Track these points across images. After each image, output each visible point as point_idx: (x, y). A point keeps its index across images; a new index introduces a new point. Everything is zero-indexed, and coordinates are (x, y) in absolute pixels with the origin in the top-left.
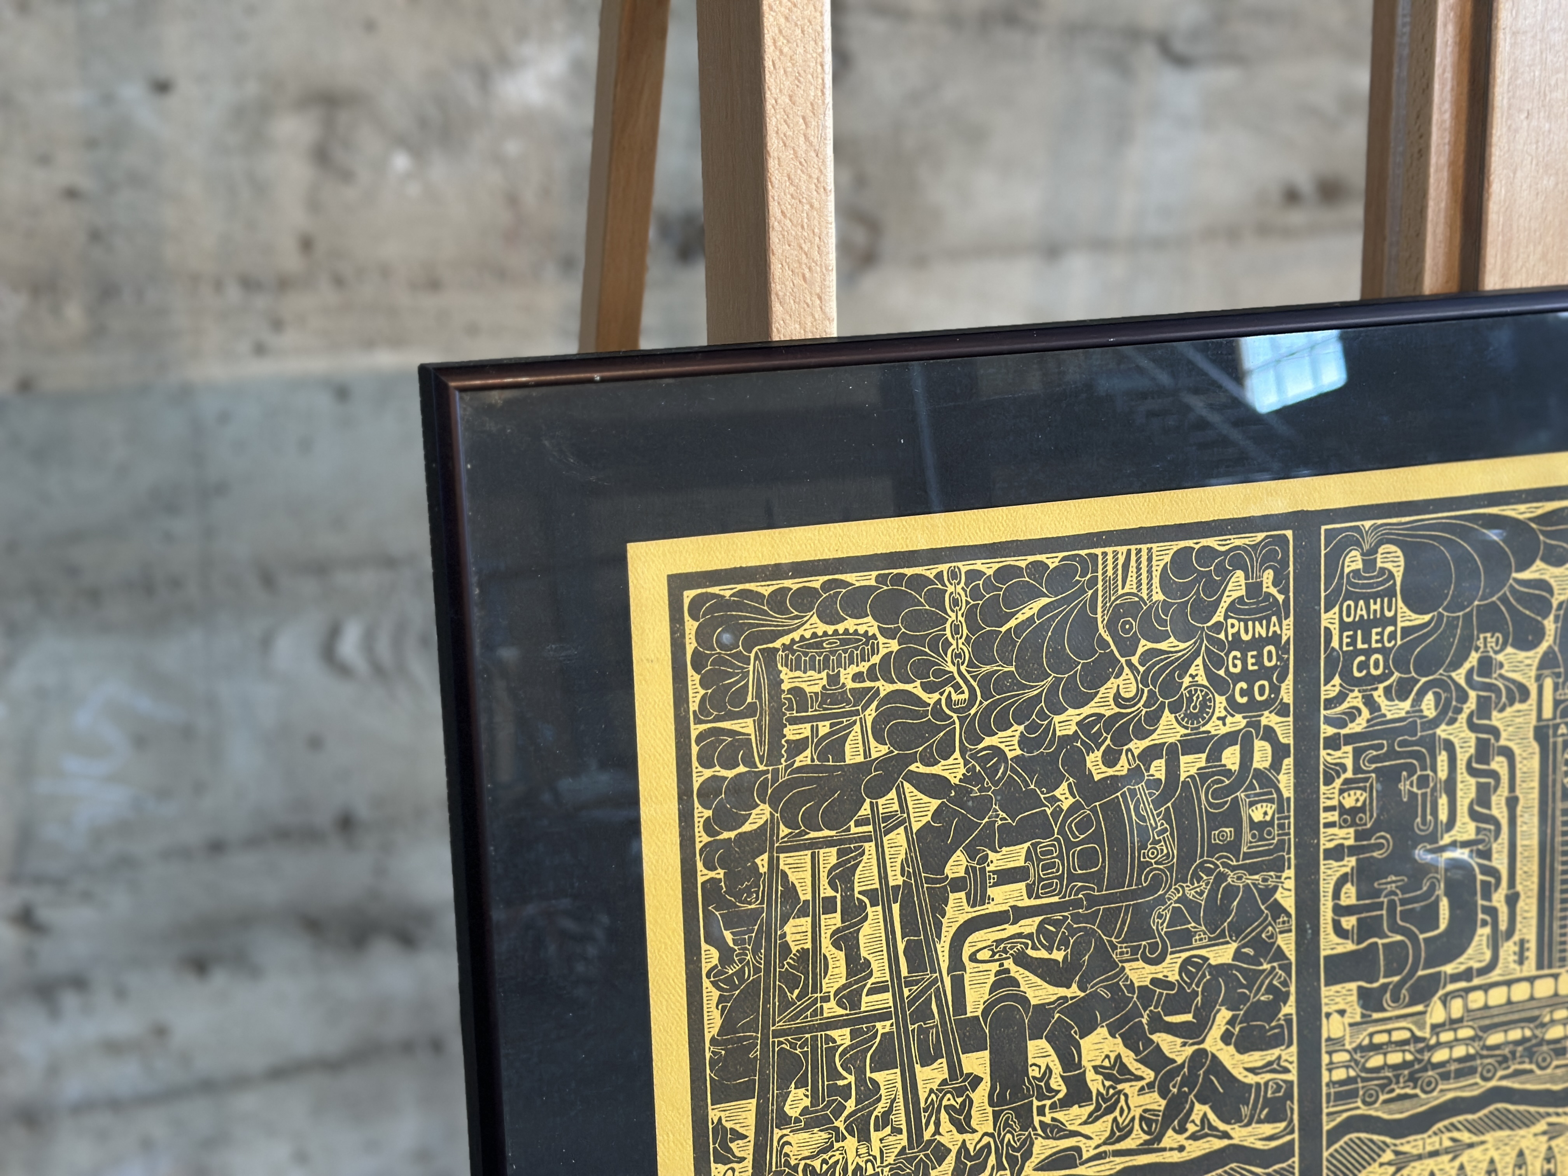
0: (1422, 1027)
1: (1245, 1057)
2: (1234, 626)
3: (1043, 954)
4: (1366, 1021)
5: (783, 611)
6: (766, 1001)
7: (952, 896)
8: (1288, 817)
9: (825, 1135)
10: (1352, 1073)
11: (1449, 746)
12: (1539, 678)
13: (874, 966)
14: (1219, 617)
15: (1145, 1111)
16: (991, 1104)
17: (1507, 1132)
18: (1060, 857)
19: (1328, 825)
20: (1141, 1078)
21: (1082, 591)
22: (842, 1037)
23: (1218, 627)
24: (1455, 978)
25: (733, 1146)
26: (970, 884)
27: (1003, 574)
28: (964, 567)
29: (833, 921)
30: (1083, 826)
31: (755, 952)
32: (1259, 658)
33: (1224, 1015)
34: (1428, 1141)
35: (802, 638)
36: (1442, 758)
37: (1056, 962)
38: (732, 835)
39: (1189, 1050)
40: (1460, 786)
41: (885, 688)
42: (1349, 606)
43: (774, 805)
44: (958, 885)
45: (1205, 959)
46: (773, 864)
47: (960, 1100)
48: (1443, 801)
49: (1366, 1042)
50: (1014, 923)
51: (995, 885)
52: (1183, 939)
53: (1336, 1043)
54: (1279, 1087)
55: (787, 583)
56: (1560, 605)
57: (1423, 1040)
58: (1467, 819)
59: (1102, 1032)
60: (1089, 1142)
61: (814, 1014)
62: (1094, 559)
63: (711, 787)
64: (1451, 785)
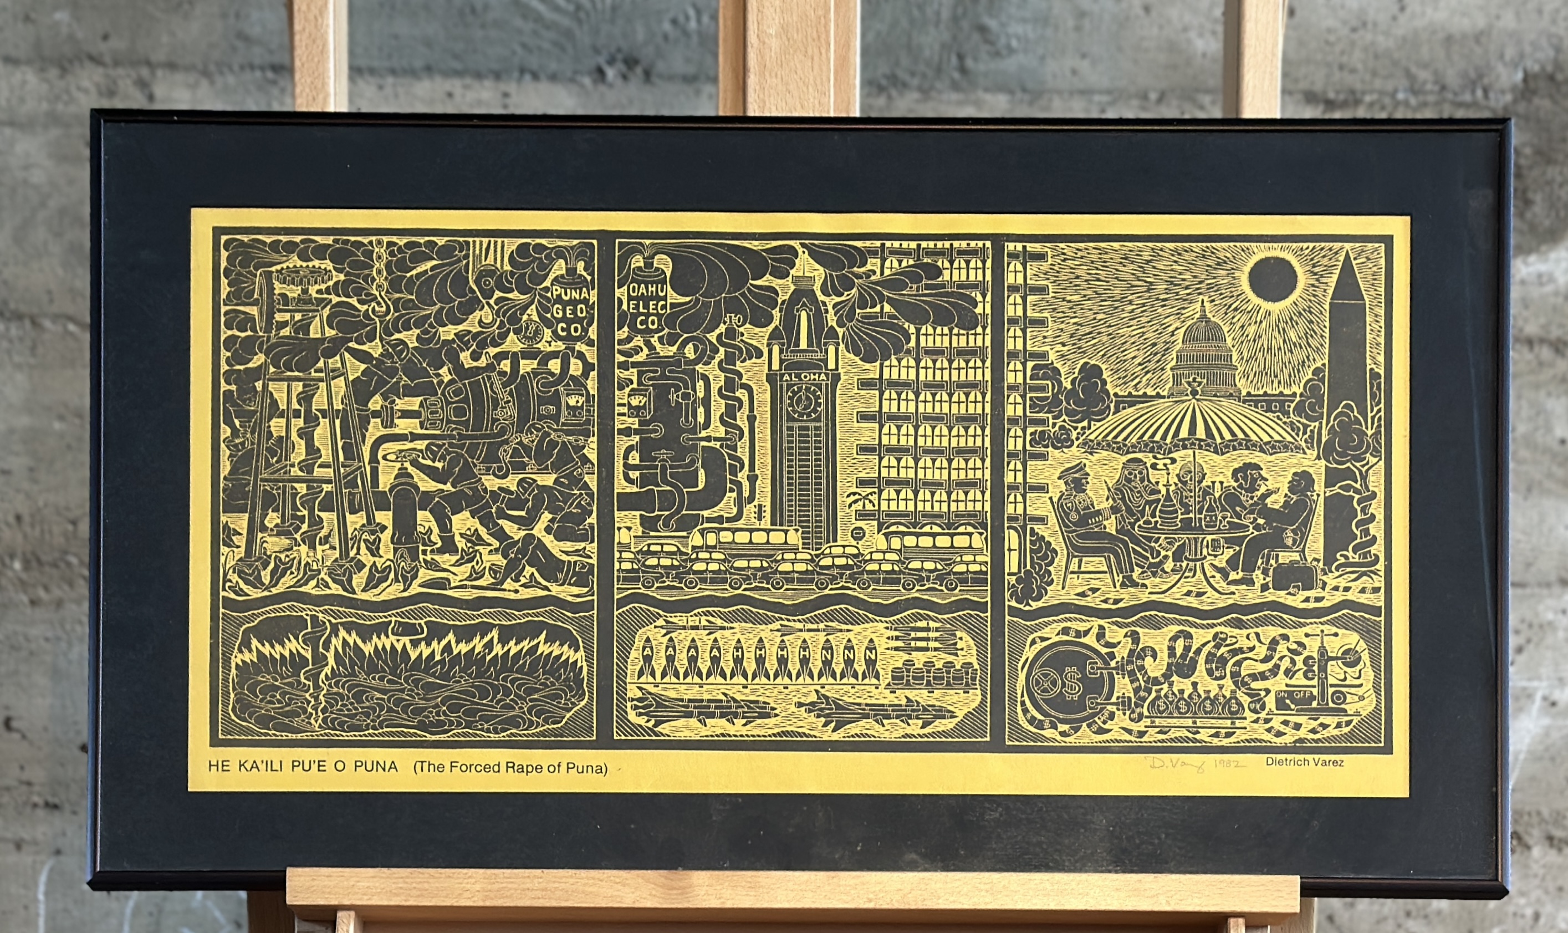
0: (686, 546)
1: (561, 544)
2: (558, 290)
3: (429, 462)
4: (645, 536)
5: (278, 252)
6: (257, 461)
8: (593, 406)
9: (288, 541)
10: (635, 567)
11: (705, 378)
12: (768, 345)
13: (323, 452)
14: (547, 283)
15: (493, 565)
16: (392, 542)
17: (751, 625)
18: (442, 408)
19: (619, 414)
21: (459, 261)
22: (302, 488)
23: (547, 289)
24: (710, 520)
25: (234, 538)
26: (384, 414)
27: (409, 245)
28: (386, 239)
29: (299, 423)
30: (457, 393)
31: (253, 433)
32: (574, 312)
33: (547, 516)
34: (690, 619)
35: (288, 267)
36: (700, 384)
37: (438, 468)
38: (241, 367)
39: (523, 533)
40: (713, 403)
41: (335, 299)
42: (634, 287)
43: (267, 355)
45: (535, 481)
46: (265, 387)
47: (373, 537)
48: (701, 410)
49: (646, 548)
50: (411, 441)
51: (399, 418)
52: (521, 467)
53: (625, 547)
54: (584, 567)
55: (281, 238)
56: (783, 302)
57: (687, 554)
58: (718, 424)
59: (466, 514)
60: (455, 577)
61: (285, 473)
62: (468, 243)
63: (231, 340)
64: (706, 402)
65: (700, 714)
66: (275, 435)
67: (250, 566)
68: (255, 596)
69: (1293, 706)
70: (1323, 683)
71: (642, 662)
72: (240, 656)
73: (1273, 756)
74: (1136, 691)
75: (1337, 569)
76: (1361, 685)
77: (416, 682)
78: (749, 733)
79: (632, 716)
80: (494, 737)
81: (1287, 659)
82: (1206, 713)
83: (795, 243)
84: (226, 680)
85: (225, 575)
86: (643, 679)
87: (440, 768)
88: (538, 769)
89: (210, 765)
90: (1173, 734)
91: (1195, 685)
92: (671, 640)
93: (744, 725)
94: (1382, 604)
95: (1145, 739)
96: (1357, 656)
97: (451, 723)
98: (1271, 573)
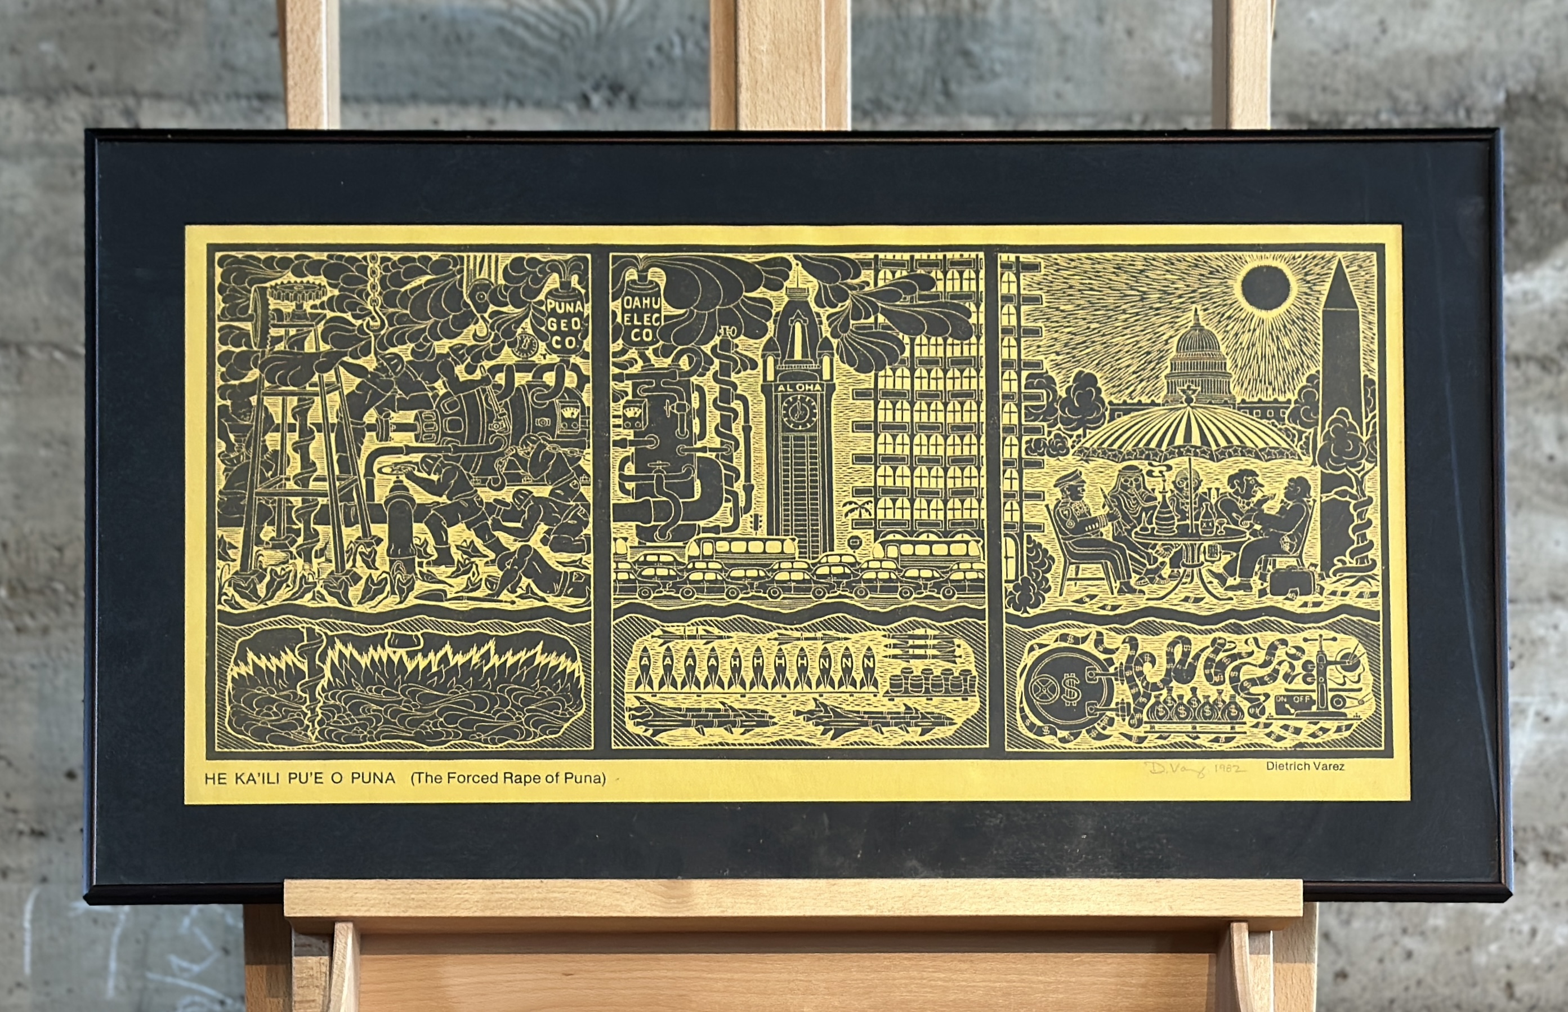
0: (683, 556)
1: (557, 555)
2: (551, 304)
3: (424, 475)
4: (641, 546)
5: (272, 268)
6: (253, 475)
7: (368, 434)
8: (589, 418)
9: (284, 554)
10: (632, 577)
11: (700, 389)
12: (763, 356)
13: (318, 465)
14: (541, 297)
16: (389, 555)
17: (749, 634)
18: (437, 421)
19: (615, 426)
20: (486, 556)
21: (453, 275)
22: (297, 502)
23: (541, 303)
24: (706, 530)
25: (230, 552)
26: (379, 428)
27: (403, 260)
28: (380, 254)
29: (294, 437)
30: (451, 406)
31: (248, 448)
32: (569, 325)
33: (542, 528)
34: (687, 628)
35: (282, 283)
36: (695, 396)
37: (433, 481)
38: (237, 382)
39: (519, 545)
40: (708, 414)
41: (330, 314)
42: (628, 300)
43: (262, 370)
44: (371, 428)
45: (531, 493)
46: (260, 401)
47: (369, 550)
48: (696, 422)
49: (642, 559)
50: (407, 454)
51: (395, 431)
52: (516, 479)
53: (621, 557)
54: (580, 577)
55: (274, 254)
56: (777, 314)
57: (684, 564)
58: (714, 435)
59: (462, 526)
60: (451, 589)
61: (280, 487)
62: (462, 258)
63: (225, 356)
64: (702, 413)
65: (698, 723)
66: (270, 449)
67: (246, 580)
68: (250, 609)
69: (1292, 711)
70: (1322, 687)
71: (639, 672)
72: (236, 669)
73: (1274, 760)
74: (1136, 696)
75: (1334, 575)
76: (1360, 690)
77: (413, 693)
78: (748, 742)
79: (630, 726)
80: (491, 747)
81: (1286, 664)
82: (1205, 718)
83: (789, 256)
84: (222, 693)
85: (221, 588)
86: (641, 689)
87: (438, 779)
88: (536, 779)
89: (207, 778)
90: (1173, 739)
91: (1194, 690)
92: (668, 649)
93: (743, 734)
94: (1380, 608)
95: (1145, 744)
96: (1356, 660)
97: (449, 734)
98: (1268, 579)
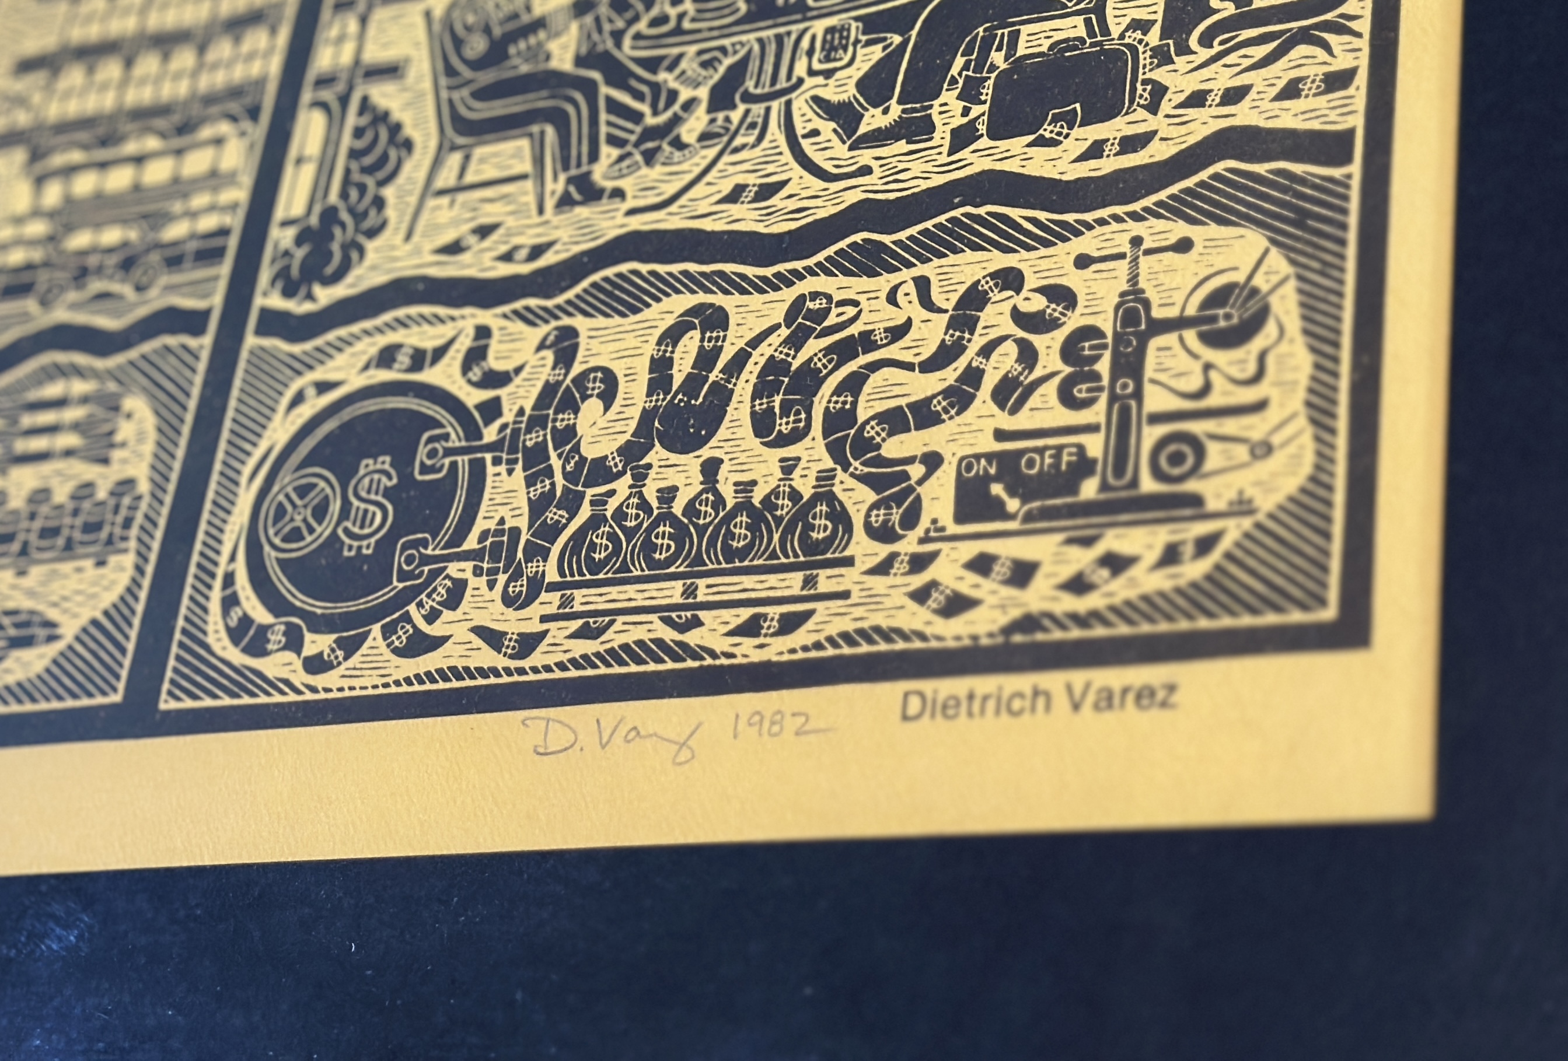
69: (1013, 505)
70: (1125, 413)
73: (928, 686)
74: (537, 507)
75: (1206, 40)
76: (1260, 406)
81: (1010, 349)
82: (730, 554)
90: (617, 636)
91: (711, 469)
94: (1357, 122)
95: (537, 658)
96: (1253, 306)
98: (987, 92)
